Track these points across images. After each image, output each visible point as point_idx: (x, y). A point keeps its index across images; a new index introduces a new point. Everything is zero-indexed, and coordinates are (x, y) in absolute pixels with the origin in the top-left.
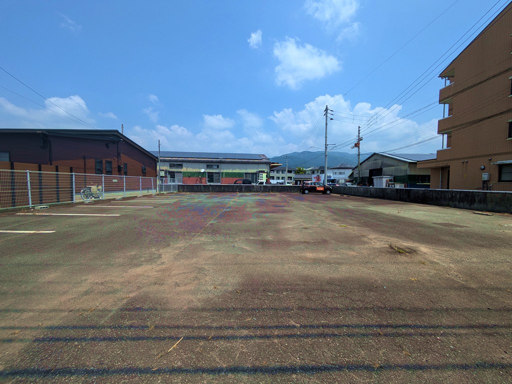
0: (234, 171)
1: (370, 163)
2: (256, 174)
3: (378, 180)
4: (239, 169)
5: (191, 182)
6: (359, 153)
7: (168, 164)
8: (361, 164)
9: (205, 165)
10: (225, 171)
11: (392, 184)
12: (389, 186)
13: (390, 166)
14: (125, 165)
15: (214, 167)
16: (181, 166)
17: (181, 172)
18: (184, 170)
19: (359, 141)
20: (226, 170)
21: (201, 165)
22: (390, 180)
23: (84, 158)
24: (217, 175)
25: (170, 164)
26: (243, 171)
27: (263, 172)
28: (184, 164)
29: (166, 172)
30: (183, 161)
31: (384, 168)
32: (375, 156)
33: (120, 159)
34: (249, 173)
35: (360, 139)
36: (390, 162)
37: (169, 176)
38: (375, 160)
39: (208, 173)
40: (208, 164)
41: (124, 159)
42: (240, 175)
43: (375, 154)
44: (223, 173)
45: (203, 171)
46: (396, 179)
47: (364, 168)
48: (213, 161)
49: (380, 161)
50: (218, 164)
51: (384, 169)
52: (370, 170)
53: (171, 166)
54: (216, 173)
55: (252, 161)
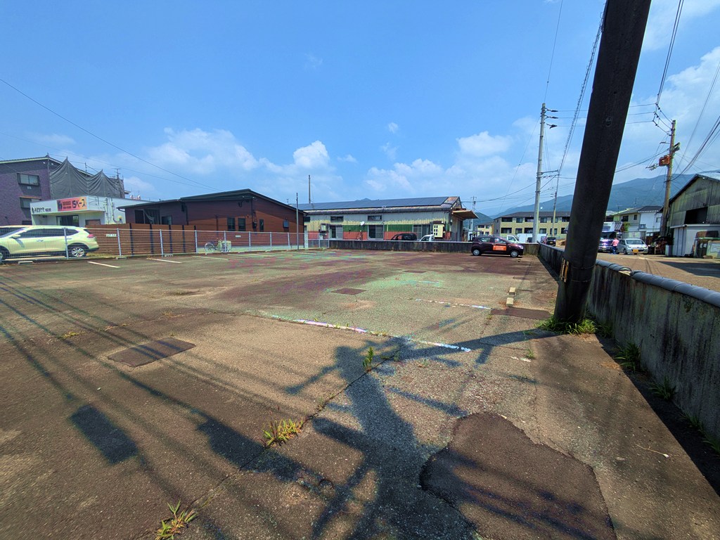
0: (400, 223)
1: (690, 195)
2: (428, 225)
4: (406, 219)
5: (352, 237)
6: (669, 176)
7: (329, 217)
9: (365, 216)
10: (389, 223)
14: (261, 221)
15: (377, 218)
16: (341, 219)
17: (341, 226)
18: (344, 223)
19: (672, 152)
20: (389, 221)
21: (361, 216)
22: (710, 234)
23: (217, 217)
24: (380, 228)
25: (332, 217)
26: (411, 222)
28: (345, 216)
29: (328, 226)
30: (343, 213)
32: (698, 181)
33: (255, 216)
34: (420, 226)
35: (674, 149)
37: (330, 231)
38: (697, 190)
39: (370, 226)
40: (370, 215)
41: (260, 215)
42: (408, 227)
43: (697, 177)
44: (386, 225)
45: (362, 223)
47: (678, 210)
48: (375, 212)
51: (710, 208)
52: (687, 212)
53: (332, 219)
54: (378, 226)
55: (422, 207)
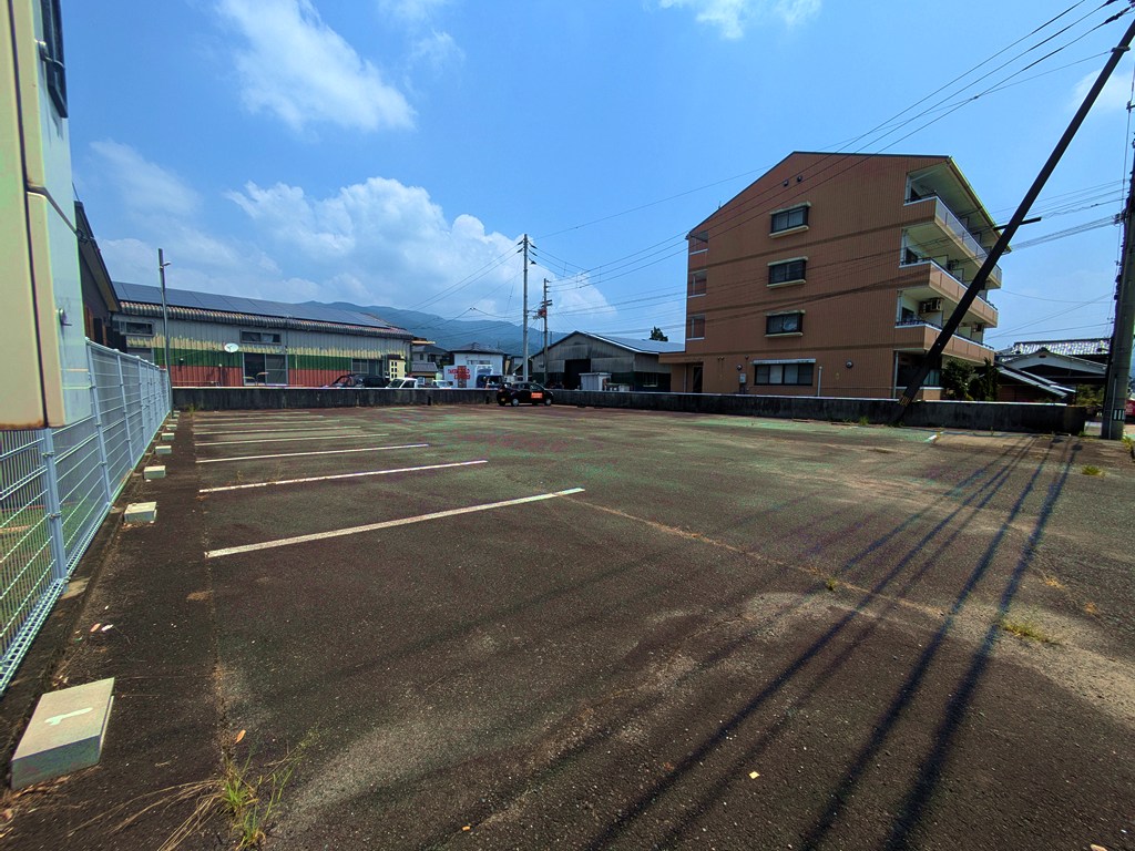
0: (324, 353)
1: (567, 348)
2: (380, 361)
3: (590, 379)
4: (337, 347)
6: (546, 328)
8: (549, 348)
9: (236, 333)
10: (299, 352)
11: (614, 387)
12: (608, 389)
13: (605, 356)
15: (266, 339)
16: (148, 330)
17: (149, 349)
18: (157, 342)
19: (545, 307)
21: (223, 331)
22: (608, 380)
24: (276, 361)
26: (348, 354)
27: (397, 358)
28: (158, 325)
30: (153, 315)
31: (593, 360)
32: (576, 336)
34: (364, 361)
35: (546, 303)
36: (604, 350)
38: (576, 344)
39: (247, 354)
40: (247, 330)
43: (576, 333)
44: (293, 356)
45: (232, 348)
46: (616, 378)
47: (554, 357)
48: (263, 324)
49: (586, 346)
50: (276, 332)
51: (595, 361)
52: (566, 361)
55: (369, 329)
